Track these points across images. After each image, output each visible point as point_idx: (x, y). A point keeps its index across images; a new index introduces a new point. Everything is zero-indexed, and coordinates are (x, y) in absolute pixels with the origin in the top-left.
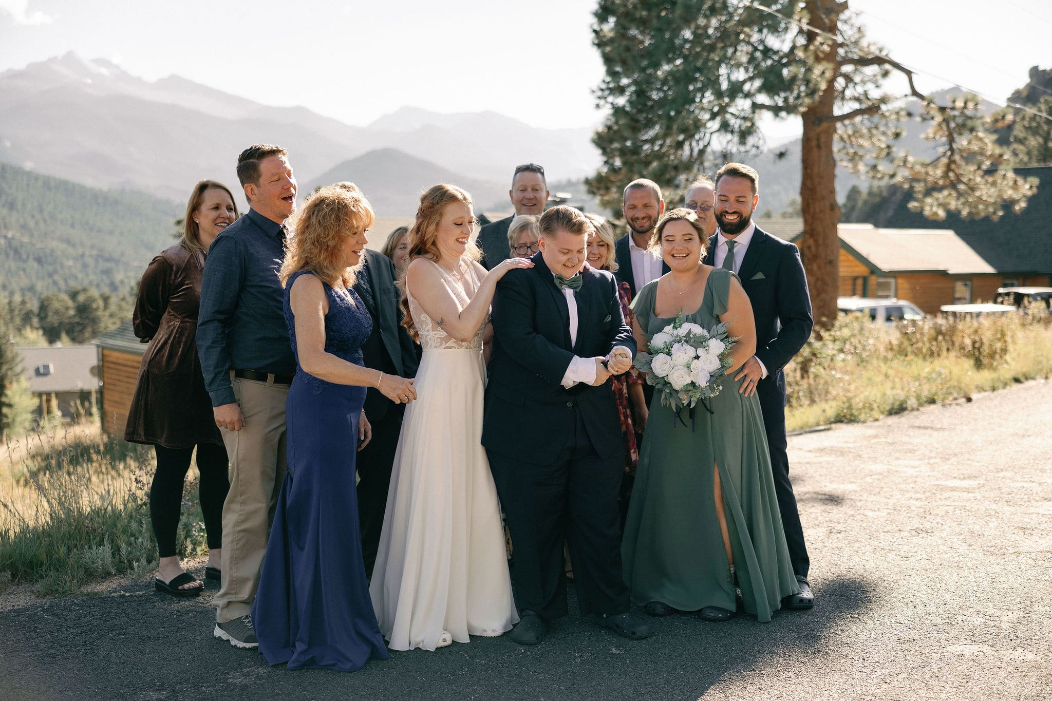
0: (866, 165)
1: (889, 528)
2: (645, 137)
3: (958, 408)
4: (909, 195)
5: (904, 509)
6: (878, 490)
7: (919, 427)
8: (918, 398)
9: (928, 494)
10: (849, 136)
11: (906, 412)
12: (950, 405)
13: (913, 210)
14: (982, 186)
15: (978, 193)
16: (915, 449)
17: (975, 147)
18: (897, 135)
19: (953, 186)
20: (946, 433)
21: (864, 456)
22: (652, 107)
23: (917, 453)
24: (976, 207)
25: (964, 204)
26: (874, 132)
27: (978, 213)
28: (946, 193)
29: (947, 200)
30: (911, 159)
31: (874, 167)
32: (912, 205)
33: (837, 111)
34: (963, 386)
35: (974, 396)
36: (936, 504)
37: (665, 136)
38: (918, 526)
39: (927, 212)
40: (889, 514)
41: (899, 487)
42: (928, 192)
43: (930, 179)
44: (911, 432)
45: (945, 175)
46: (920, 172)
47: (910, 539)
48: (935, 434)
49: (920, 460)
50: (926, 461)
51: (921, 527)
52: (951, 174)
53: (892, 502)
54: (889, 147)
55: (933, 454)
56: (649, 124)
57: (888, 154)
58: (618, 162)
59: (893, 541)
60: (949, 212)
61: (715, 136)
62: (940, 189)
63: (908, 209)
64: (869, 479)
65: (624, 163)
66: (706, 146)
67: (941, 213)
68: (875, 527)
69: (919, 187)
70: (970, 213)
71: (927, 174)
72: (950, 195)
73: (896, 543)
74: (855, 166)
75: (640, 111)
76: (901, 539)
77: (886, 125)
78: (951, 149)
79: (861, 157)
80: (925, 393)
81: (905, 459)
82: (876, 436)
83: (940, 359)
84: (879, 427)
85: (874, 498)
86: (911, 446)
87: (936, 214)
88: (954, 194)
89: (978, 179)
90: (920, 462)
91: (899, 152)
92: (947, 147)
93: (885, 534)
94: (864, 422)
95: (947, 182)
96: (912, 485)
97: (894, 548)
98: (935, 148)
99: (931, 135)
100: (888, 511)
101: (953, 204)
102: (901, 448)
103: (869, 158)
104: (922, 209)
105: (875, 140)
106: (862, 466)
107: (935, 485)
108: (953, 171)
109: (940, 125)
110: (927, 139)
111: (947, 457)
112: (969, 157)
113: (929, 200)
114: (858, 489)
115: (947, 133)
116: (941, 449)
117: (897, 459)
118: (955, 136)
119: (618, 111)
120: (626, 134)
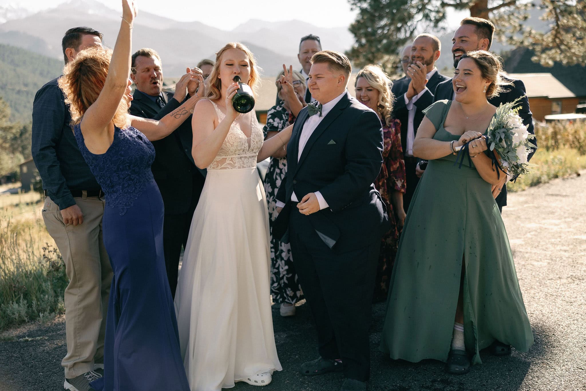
0: (506, 37)
1: (551, 276)
2: (378, 26)
3: (573, 180)
4: (532, 53)
5: (558, 259)
6: (537, 244)
7: (552, 195)
8: (548, 175)
9: (571, 247)
10: (497, 20)
11: (541, 185)
12: (567, 178)
13: (534, 62)
14: (576, 46)
15: (573, 51)
16: (554, 211)
17: (571, 23)
18: (526, 18)
19: (558, 47)
20: (571, 199)
21: (522, 217)
22: (382, 8)
23: (556, 214)
24: (572, 59)
25: (564, 57)
26: (512, 17)
27: (572, 62)
28: (553, 51)
29: (554, 56)
30: (533, 32)
31: (511, 38)
32: (534, 59)
33: (490, 6)
34: (574, 166)
35: (581, 172)
36: (579, 254)
37: (390, 24)
38: (571, 274)
39: (543, 62)
40: (549, 263)
41: (550, 240)
42: (543, 51)
43: (544, 43)
44: (549, 199)
45: (554, 41)
46: (538, 40)
47: (569, 285)
48: (564, 199)
49: (559, 219)
50: (563, 220)
51: (574, 274)
52: (557, 40)
53: (548, 253)
54: (520, 26)
55: (566, 215)
56: (381, 18)
57: (521, 29)
58: (364, 41)
59: (558, 287)
60: (556, 62)
61: (419, 23)
62: (550, 49)
63: (531, 62)
64: (529, 235)
65: (368, 41)
66: (414, 30)
67: (551, 63)
68: (542, 275)
69: (538, 48)
70: (568, 63)
71: (543, 40)
72: (556, 52)
73: (560, 290)
74: (500, 38)
75: (375, 10)
76: (562, 286)
77: (519, 13)
78: (558, 25)
79: (504, 32)
80: (553, 172)
81: (549, 219)
82: (526, 202)
83: (559, 150)
84: (526, 195)
85: (534, 251)
86: (550, 209)
87: (548, 63)
88: (558, 51)
89: (573, 42)
90: (559, 221)
91: (527, 28)
92: (555, 24)
93: (550, 281)
94: (516, 192)
95: (555, 45)
96: (559, 239)
97: (559, 295)
98: (548, 25)
99: (546, 18)
100: (548, 261)
101: (558, 57)
102: (544, 210)
103: (508, 32)
104: (539, 60)
105: (512, 22)
106: (522, 225)
107: (574, 239)
108: (559, 38)
109: (551, 11)
110: (543, 19)
111: (576, 216)
112: (568, 29)
113: (544, 56)
114: (523, 243)
115: (555, 16)
116: (571, 211)
117: (544, 219)
118: (560, 17)
119: (363, 11)
120: (369, 24)
